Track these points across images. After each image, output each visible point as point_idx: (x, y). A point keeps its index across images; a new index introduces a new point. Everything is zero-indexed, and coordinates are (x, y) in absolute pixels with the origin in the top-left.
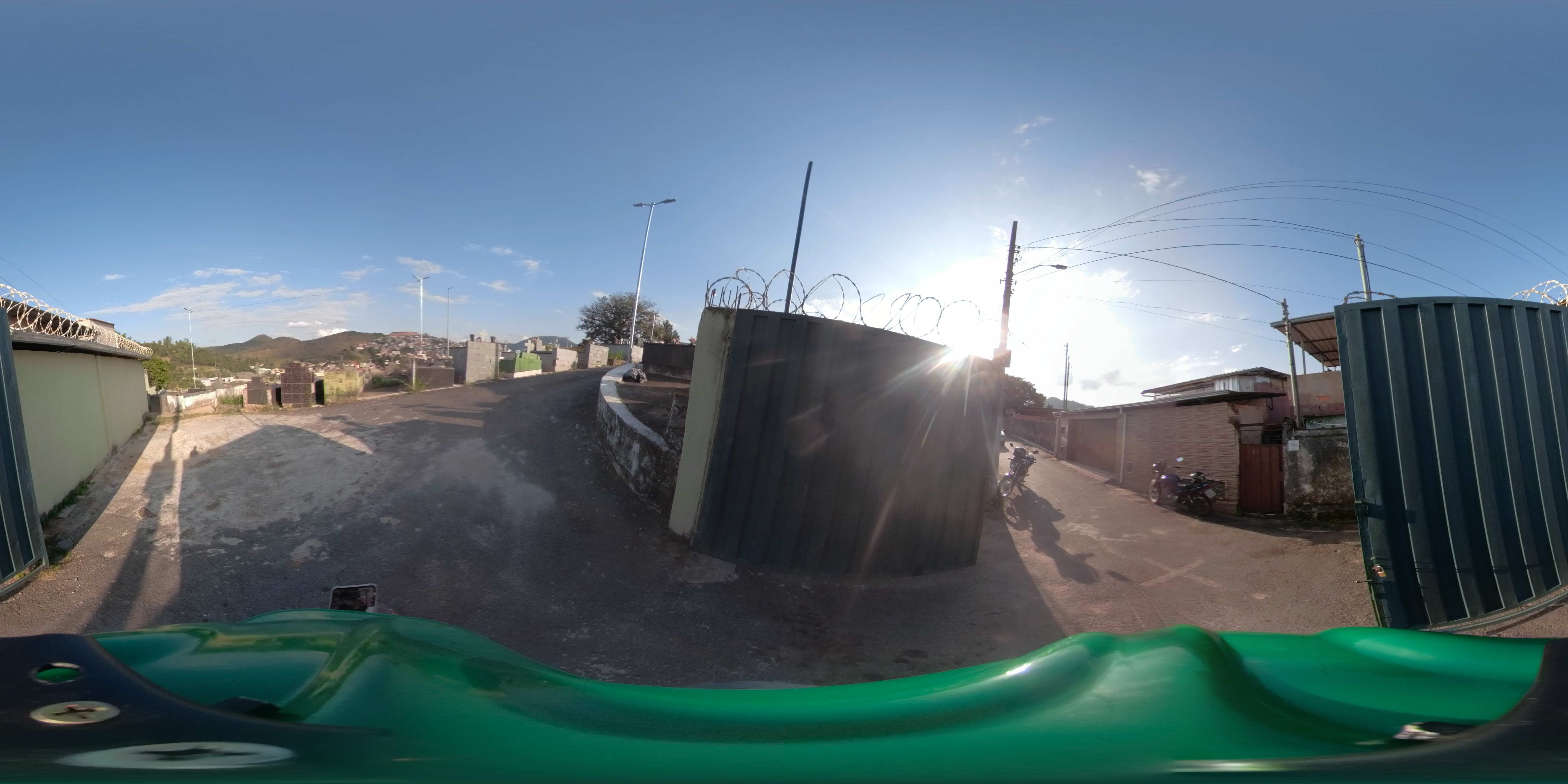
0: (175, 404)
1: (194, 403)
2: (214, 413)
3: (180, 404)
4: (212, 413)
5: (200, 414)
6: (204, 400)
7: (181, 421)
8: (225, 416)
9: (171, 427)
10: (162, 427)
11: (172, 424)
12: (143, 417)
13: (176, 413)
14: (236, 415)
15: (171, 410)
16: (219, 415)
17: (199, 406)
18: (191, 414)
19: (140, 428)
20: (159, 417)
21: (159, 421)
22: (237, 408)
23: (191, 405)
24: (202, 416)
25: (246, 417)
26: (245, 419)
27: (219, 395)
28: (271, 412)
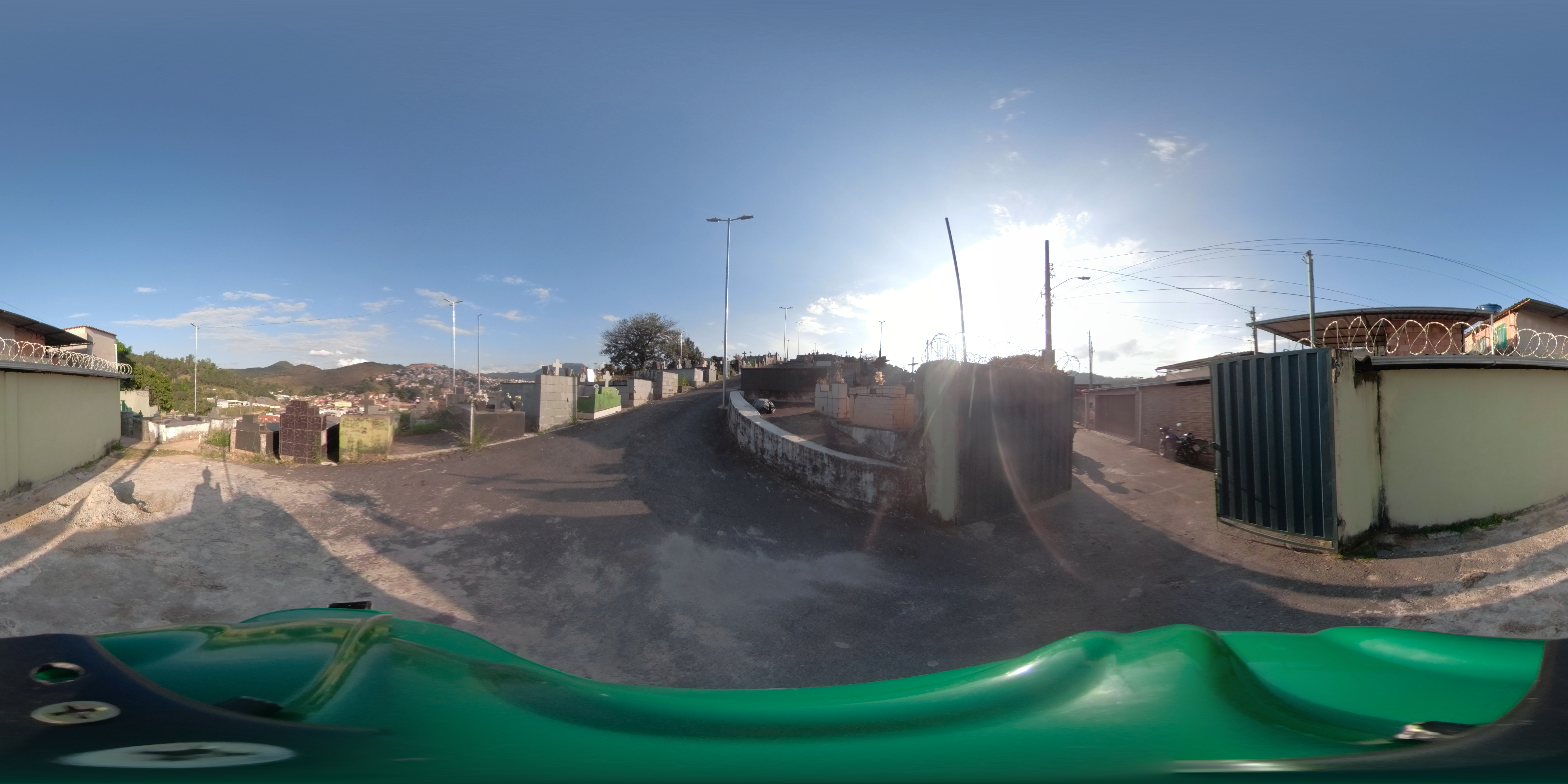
1: (176, 435)
7: (150, 458)
8: (204, 461)
9: (131, 465)
10: (122, 462)
11: (136, 460)
12: (107, 445)
13: (154, 445)
14: (219, 461)
15: (151, 439)
16: (198, 457)
17: (184, 439)
18: (168, 450)
19: (95, 459)
20: (131, 446)
21: (127, 453)
22: (222, 451)
23: (174, 437)
24: (180, 454)
25: (226, 469)
26: (223, 472)
27: (213, 427)
28: (263, 465)
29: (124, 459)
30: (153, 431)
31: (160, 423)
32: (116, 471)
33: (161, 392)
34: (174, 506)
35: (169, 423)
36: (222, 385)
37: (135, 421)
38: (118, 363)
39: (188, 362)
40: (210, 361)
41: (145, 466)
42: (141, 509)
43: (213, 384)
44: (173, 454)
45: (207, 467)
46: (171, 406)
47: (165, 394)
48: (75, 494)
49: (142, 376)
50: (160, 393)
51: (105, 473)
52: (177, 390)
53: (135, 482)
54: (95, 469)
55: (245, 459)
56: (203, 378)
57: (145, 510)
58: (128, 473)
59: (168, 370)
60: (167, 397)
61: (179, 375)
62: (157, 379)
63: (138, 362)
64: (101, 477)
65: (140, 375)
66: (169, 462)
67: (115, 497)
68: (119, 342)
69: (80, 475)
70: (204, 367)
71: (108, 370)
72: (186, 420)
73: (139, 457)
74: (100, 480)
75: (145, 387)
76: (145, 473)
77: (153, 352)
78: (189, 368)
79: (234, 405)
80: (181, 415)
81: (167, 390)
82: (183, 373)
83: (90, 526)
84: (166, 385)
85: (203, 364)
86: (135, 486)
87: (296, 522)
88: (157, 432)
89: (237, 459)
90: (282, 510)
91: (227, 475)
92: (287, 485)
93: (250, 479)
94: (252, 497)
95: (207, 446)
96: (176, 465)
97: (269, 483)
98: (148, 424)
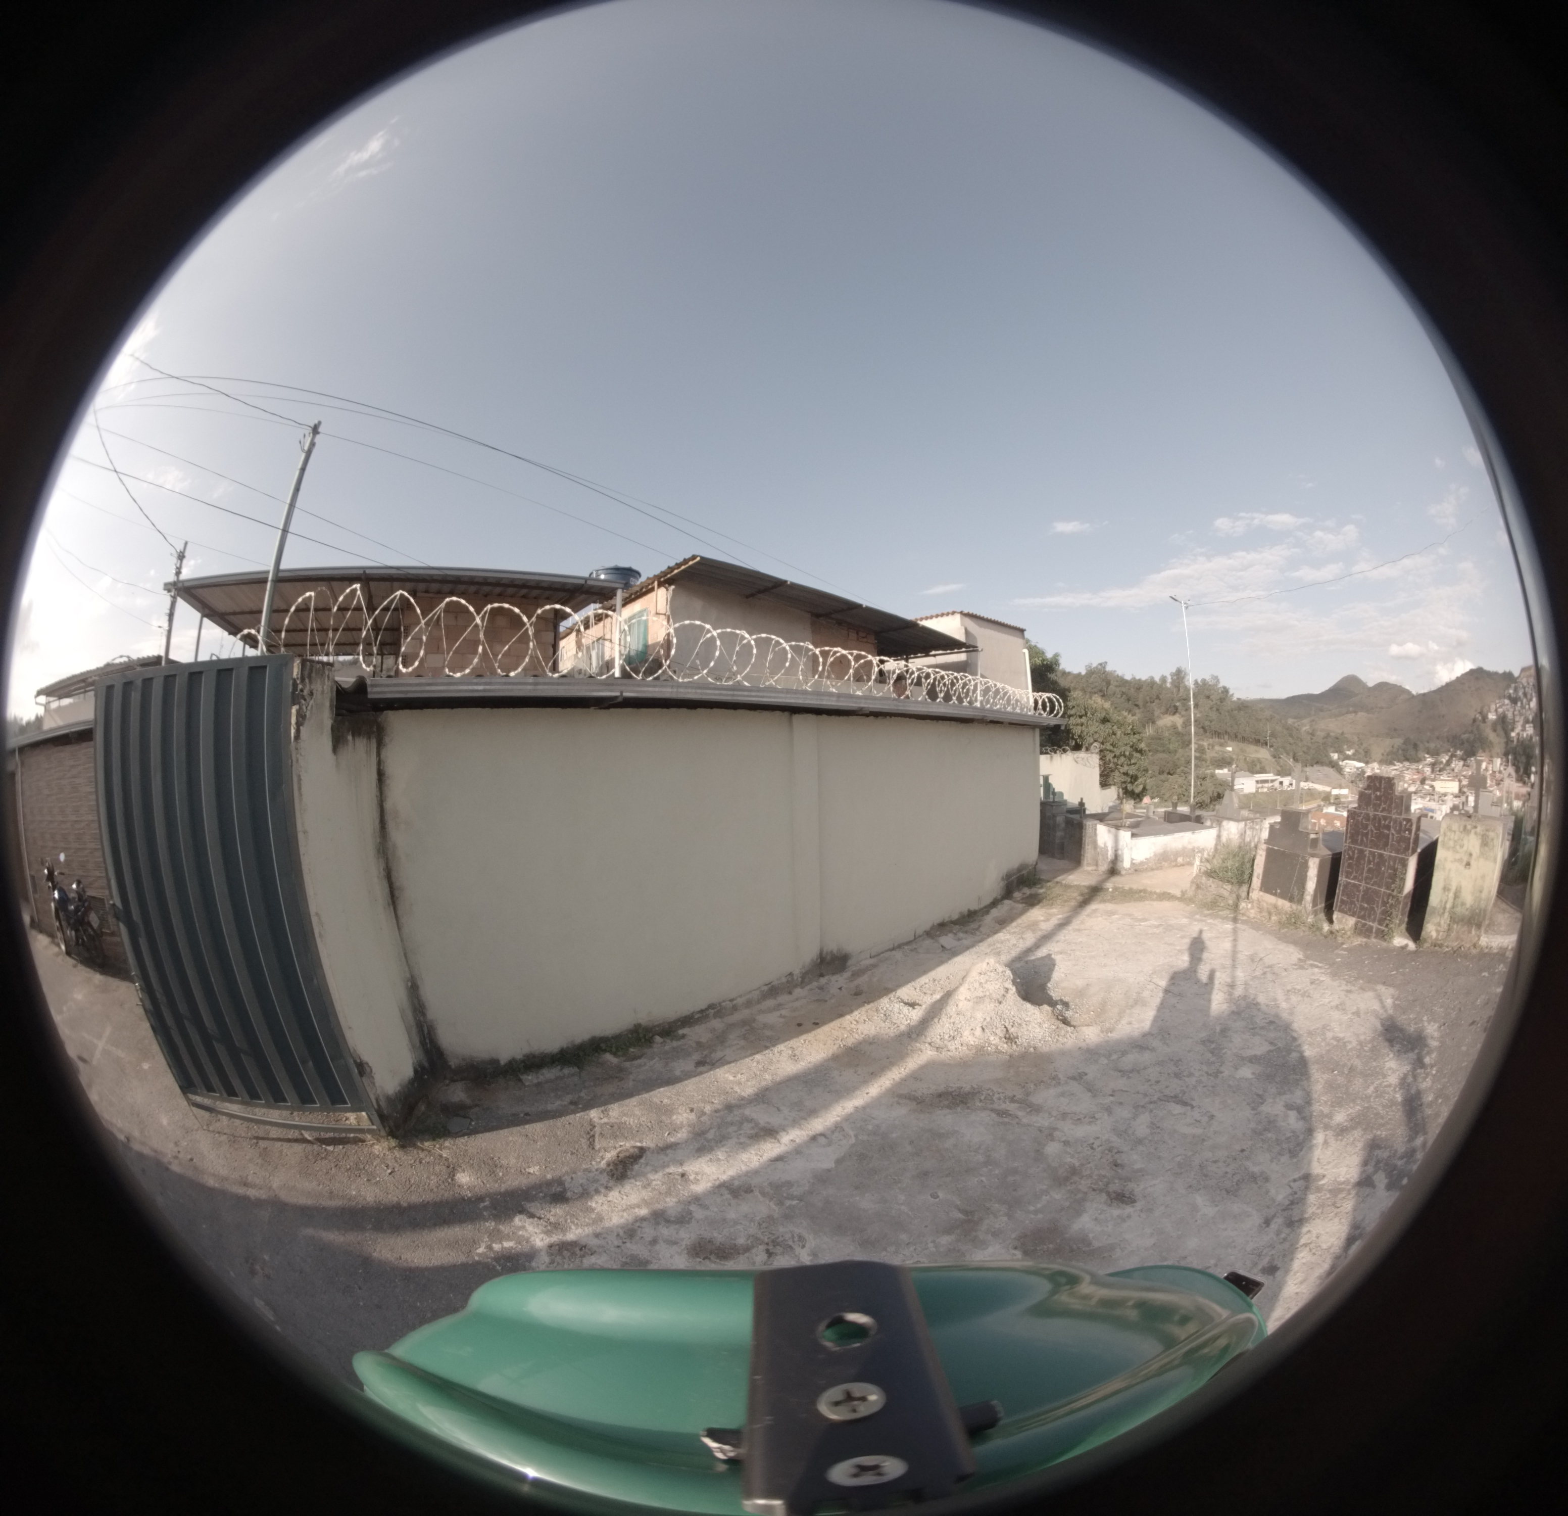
0: (1109, 849)
1: (1156, 856)
3: (1120, 852)
4: (1178, 894)
5: (1151, 893)
7: (1093, 906)
8: (1197, 917)
9: (1054, 921)
10: (1036, 914)
11: (1066, 909)
12: (1008, 876)
13: (1104, 877)
14: (1224, 918)
15: (1100, 863)
16: (1187, 909)
17: (1166, 864)
18: (1131, 890)
19: (982, 906)
20: (1059, 879)
21: (1049, 892)
22: (1234, 896)
23: (1146, 859)
24: (1153, 900)
25: (1235, 940)
26: (1227, 945)
27: (1224, 839)
28: (1302, 934)
29: (1042, 907)
30: (1105, 844)
31: (1121, 826)
32: (1023, 933)
33: (1125, 756)
34: (1121, 1015)
35: (1138, 828)
36: (1244, 739)
37: (1069, 823)
38: (1034, 691)
39: (1176, 686)
40: (1218, 681)
42: (1058, 1019)
43: (1226, 737)
44: (1141, 899)
45: (1201, 932)
46: (1144, 789)
47: (1133, 761)
48: (934, 980)
49: (1084, 720)
50: (1122, 759)
51: (1001, 936)
52: (1157, 751)
53: (1058, 958)
54: (980, 926)
55: (1274, 918)
56: (1207, 723)
57: (1065, 1022)
58: (1046, 938)
59: (1137, 705)
60: (1136, 767)
61: (1159, 717)
62: (1115, 727)
63: (1075, 689)
64: (990, 945)
65: (1081, 717)
66: (1130, 915)
67: (1014, 989)
68: (1033, 644)
69: (947, 940)
70: (1208, 697)
71: (1014, 709)
72: (1174, 820)
73: (1073, 903)
74: (988, 951)
75: (1090, 745)
76: (1080, 940)
77: (1103, 665)
78: (1179, 701)
79: (1266, 785)
80: (1163, 810)
81: (1137, 751)
82: (1166, 712)
83: (956, 1050)
84: (1134, 739)
85: (1205, 690)
86: (1056, 968)
87: (1308, 1078)
88: (1112, 847)
89: (1259, 917)
90: (1299, 1045)
91: (1234, 953)
92: (1327, 988)
93: (1271, 967)
94: (1264, 1008)
95: (1213, 882)
96: (1143, 924)
97: (1300, 979)
98: (1096, 829)
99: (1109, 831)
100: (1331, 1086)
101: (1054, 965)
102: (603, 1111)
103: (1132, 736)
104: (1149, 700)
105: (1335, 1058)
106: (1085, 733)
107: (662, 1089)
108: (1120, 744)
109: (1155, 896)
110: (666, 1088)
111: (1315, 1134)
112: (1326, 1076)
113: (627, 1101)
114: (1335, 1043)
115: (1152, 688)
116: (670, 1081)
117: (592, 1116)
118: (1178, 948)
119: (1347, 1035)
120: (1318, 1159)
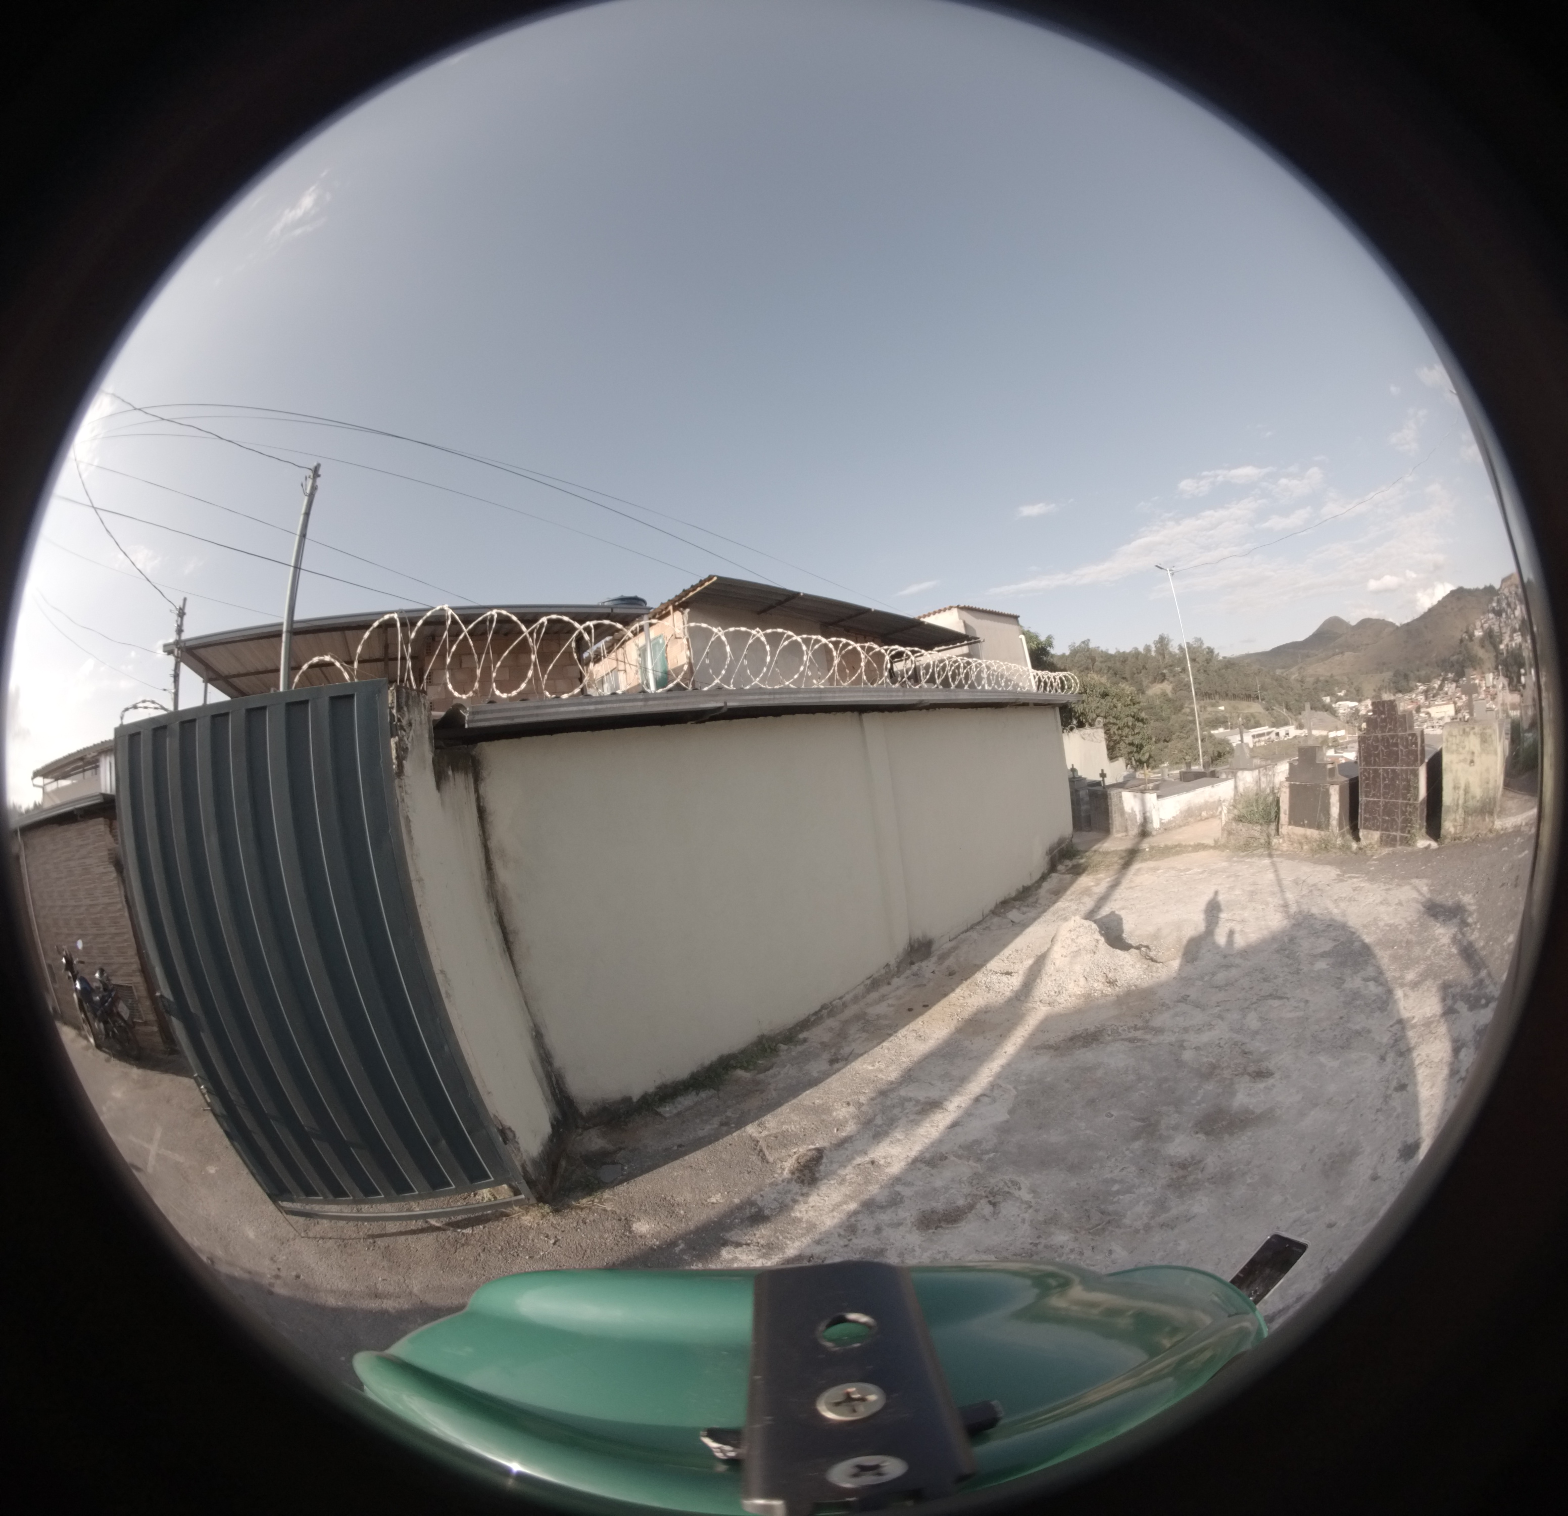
0: (1137, 813)
1: (1181, 812)
2: (1217, 846)
3: (1148, 814)
4: (1212, 843)
5: (1186, 846)
6: (1206, 802)
7: (1135, 867)
8: (1235, 859)
9: (1106, 883)
10: (1086, 881)
11: (1111, 873)
12: (1051, 851)
13: (1138, 839)
14: (1260, 856)
15: (1131, 827)
16: (1224, 854)
17: (1192, 820)
18: (1165, 847)
21: (1091, 861)
22: (1265, 834)
23: (1173, 817)
24: (1189, 852)
25: (1276, 871)
26: (1270, 876)
27: (1241, 789)
28: (1334, 855)
29: (1089, 874)
30: (1132, 809)
31: (1145, 790)
32: (1080, 898)
33: (1128, 727)
35: (1162, 789)
36: (1235, 696)
37: (1094, 796)
38: (1035, 671)
39: (1161, 654)
40: (1201, 643)
41: (1131, 881)
43: (1217, 697)
44: (1178, 853)
46: (1152, 755)
47: (1136, 731)
49: (1084, 697)
50: (1125, 730)
52: (1156, 719)
53: (1121, 914)
55: (1306, 847)
57: (1150, 960)
58: (1103, 899)
59: (1127, 677)
60: (1140, 735)
61: (1150, 686)
62: (1115, 700)
66: (1173, 868)
67: (1104, 939)
69: (1014, 915)
72: (1190, 779)
75: (1093, 721)
76: (1134, 895)
78: (1166, 668)
80: (1178, 771)
81: (1138, 720)
82: (1154, 681)
83: (1066, 1001)
85: (1190, 654)
86: (1124, 921)
87: (1374, 957)
88: (1140, 811)
89: (1291, 849)
90: (1359, 936)
91: (1279, 882)
92: (1368, 891)
93: (1314, 885)
94: (1319, 916)
95: (1243, 826)
96: (1187, 873)
97: (1344, 889)
98: (1121, 797)
99: (1135, 796)
100: (1395, 958)
101: (1121, 919)
102: (759, 1125)
103: (1132, 707)
104: (1135, 672)
105: (1392, 938)
106: (1087, 710)
107: (808, 1092)
108: (1122, 715)
109: (1190, 848)
110: (811, 1090)
111: (1395, 992)
112: (1388, 952)
113: (779, 1110)
114: (1388, 928)
115: (1137, 658)
116: (813, 1083)
117: (750, 1132)
118: (1228, 886)
119: (1397, 921)
120: (1404, 1008)
